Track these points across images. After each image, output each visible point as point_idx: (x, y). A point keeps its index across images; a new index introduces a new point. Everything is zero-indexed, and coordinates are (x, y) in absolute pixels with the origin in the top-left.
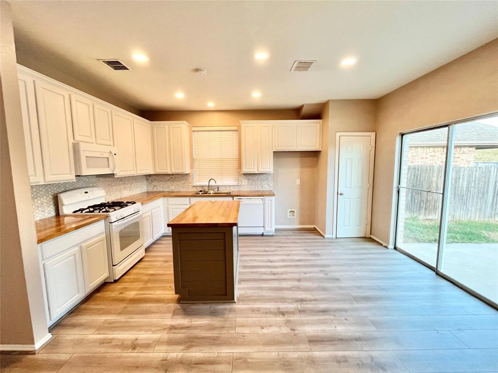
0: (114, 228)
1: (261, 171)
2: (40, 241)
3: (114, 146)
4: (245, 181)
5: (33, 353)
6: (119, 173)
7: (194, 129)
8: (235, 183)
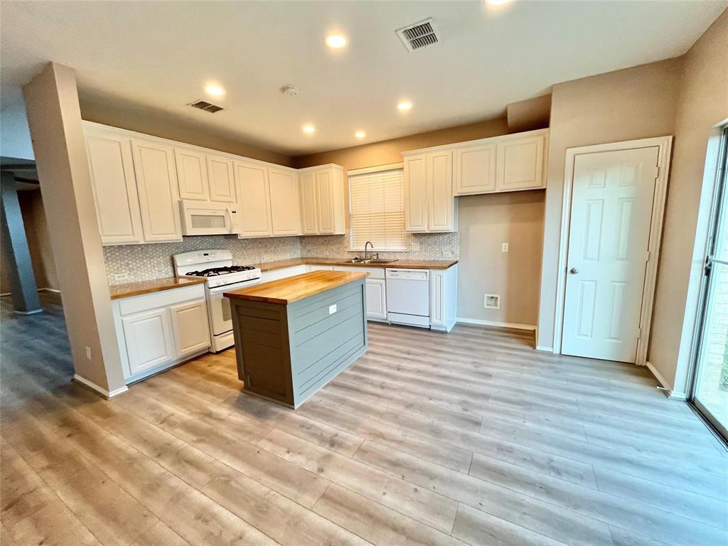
0: (212, 294)
1: (434, 228)
2: (114, 297)
3: (237, 203)
4: (416, 247)
5: (105, 398)
6: (244, 234)
7: (350, 173)
8: (403, 248)
